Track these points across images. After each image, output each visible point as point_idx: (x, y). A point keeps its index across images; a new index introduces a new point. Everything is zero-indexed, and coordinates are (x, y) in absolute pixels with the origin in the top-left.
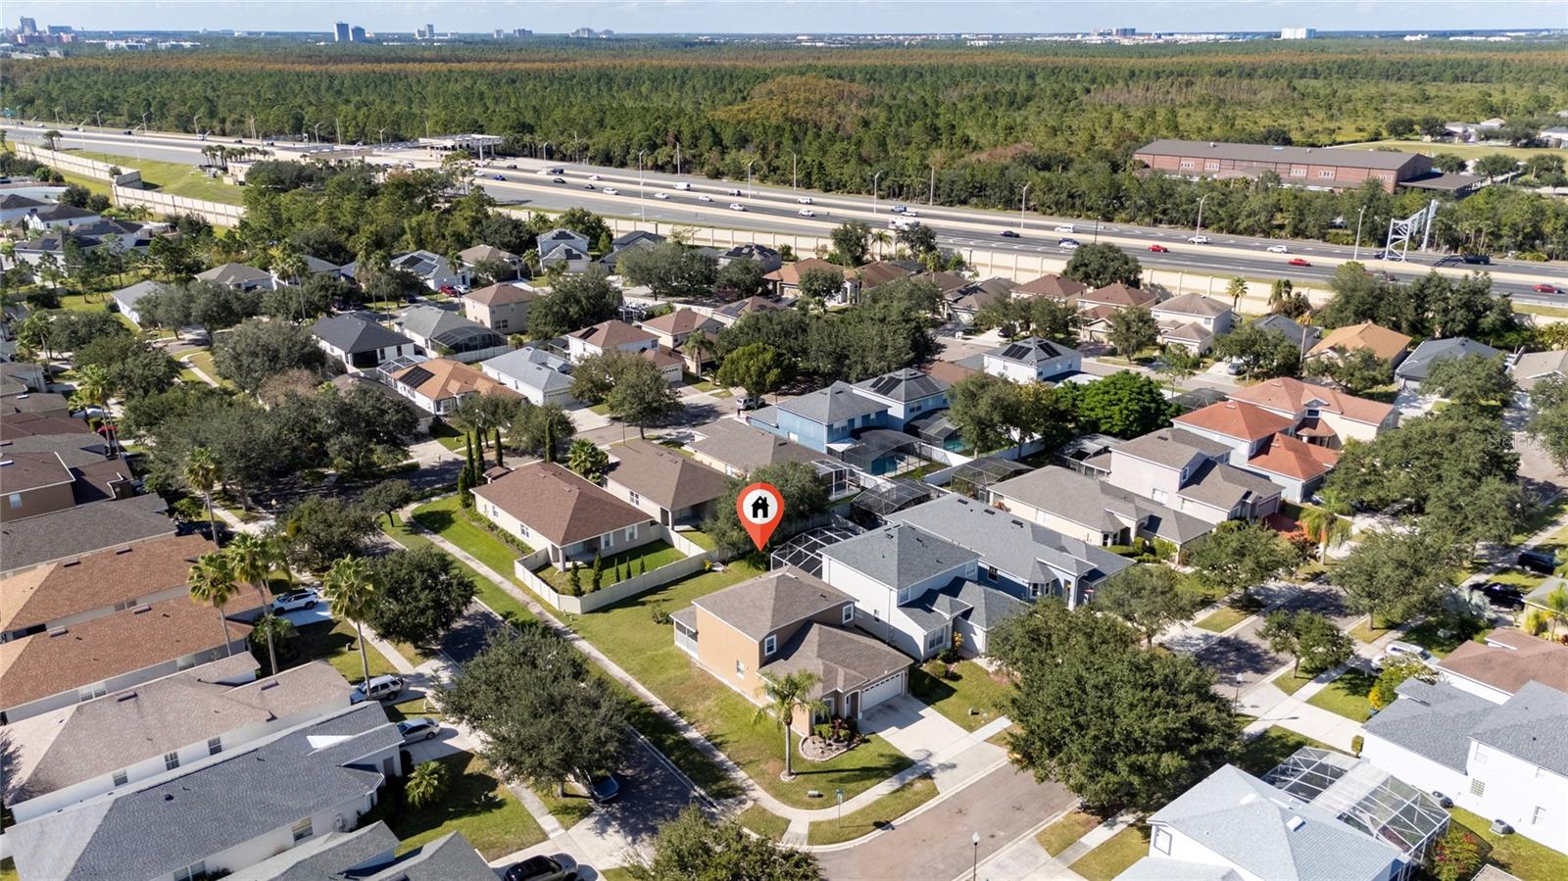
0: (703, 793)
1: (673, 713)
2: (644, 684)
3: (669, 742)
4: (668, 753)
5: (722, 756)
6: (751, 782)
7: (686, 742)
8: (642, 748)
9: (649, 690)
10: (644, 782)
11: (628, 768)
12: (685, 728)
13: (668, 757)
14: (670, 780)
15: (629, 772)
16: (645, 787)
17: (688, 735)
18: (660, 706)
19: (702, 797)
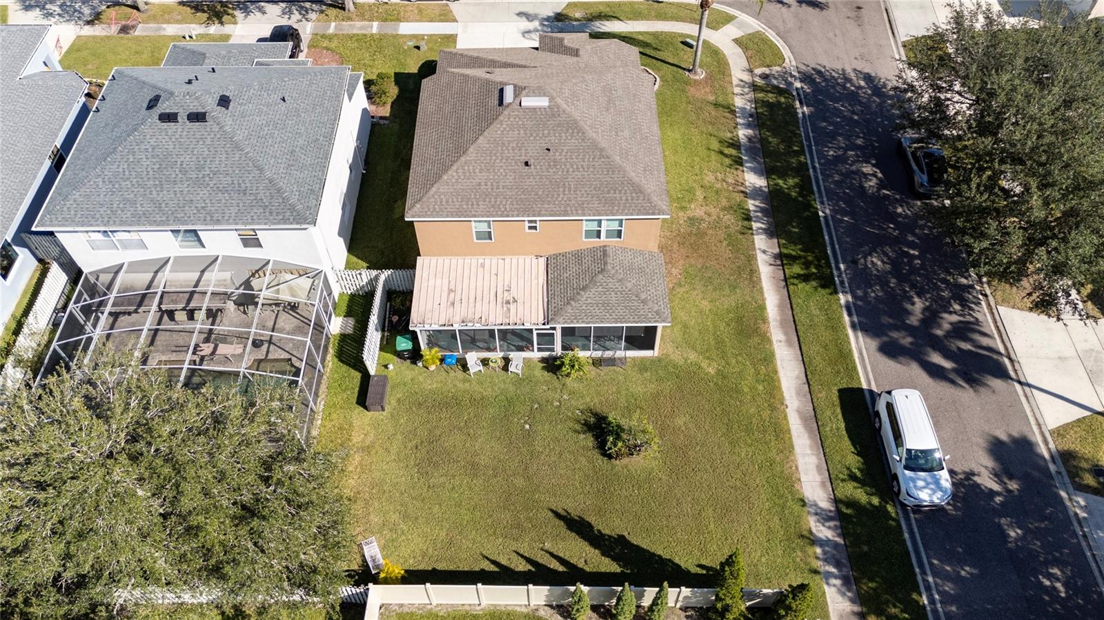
0: (797, 104)
1: (755, 225)
2: (762, 308)
3: (791, 182)
4: (801, 170)
5: (743, 133)
6: (737, 90)
7: (767, 172)
8: (831, 195)
9: (761, 291)
10: (857, 147)
11: (865, 175)
12: (756, 193)
13: (806, 163)
14: (824, 138)
15: (867, 169)
16: (859, 142)
17: (760, 182)
18: (763, 246)
19: (801, 103)
